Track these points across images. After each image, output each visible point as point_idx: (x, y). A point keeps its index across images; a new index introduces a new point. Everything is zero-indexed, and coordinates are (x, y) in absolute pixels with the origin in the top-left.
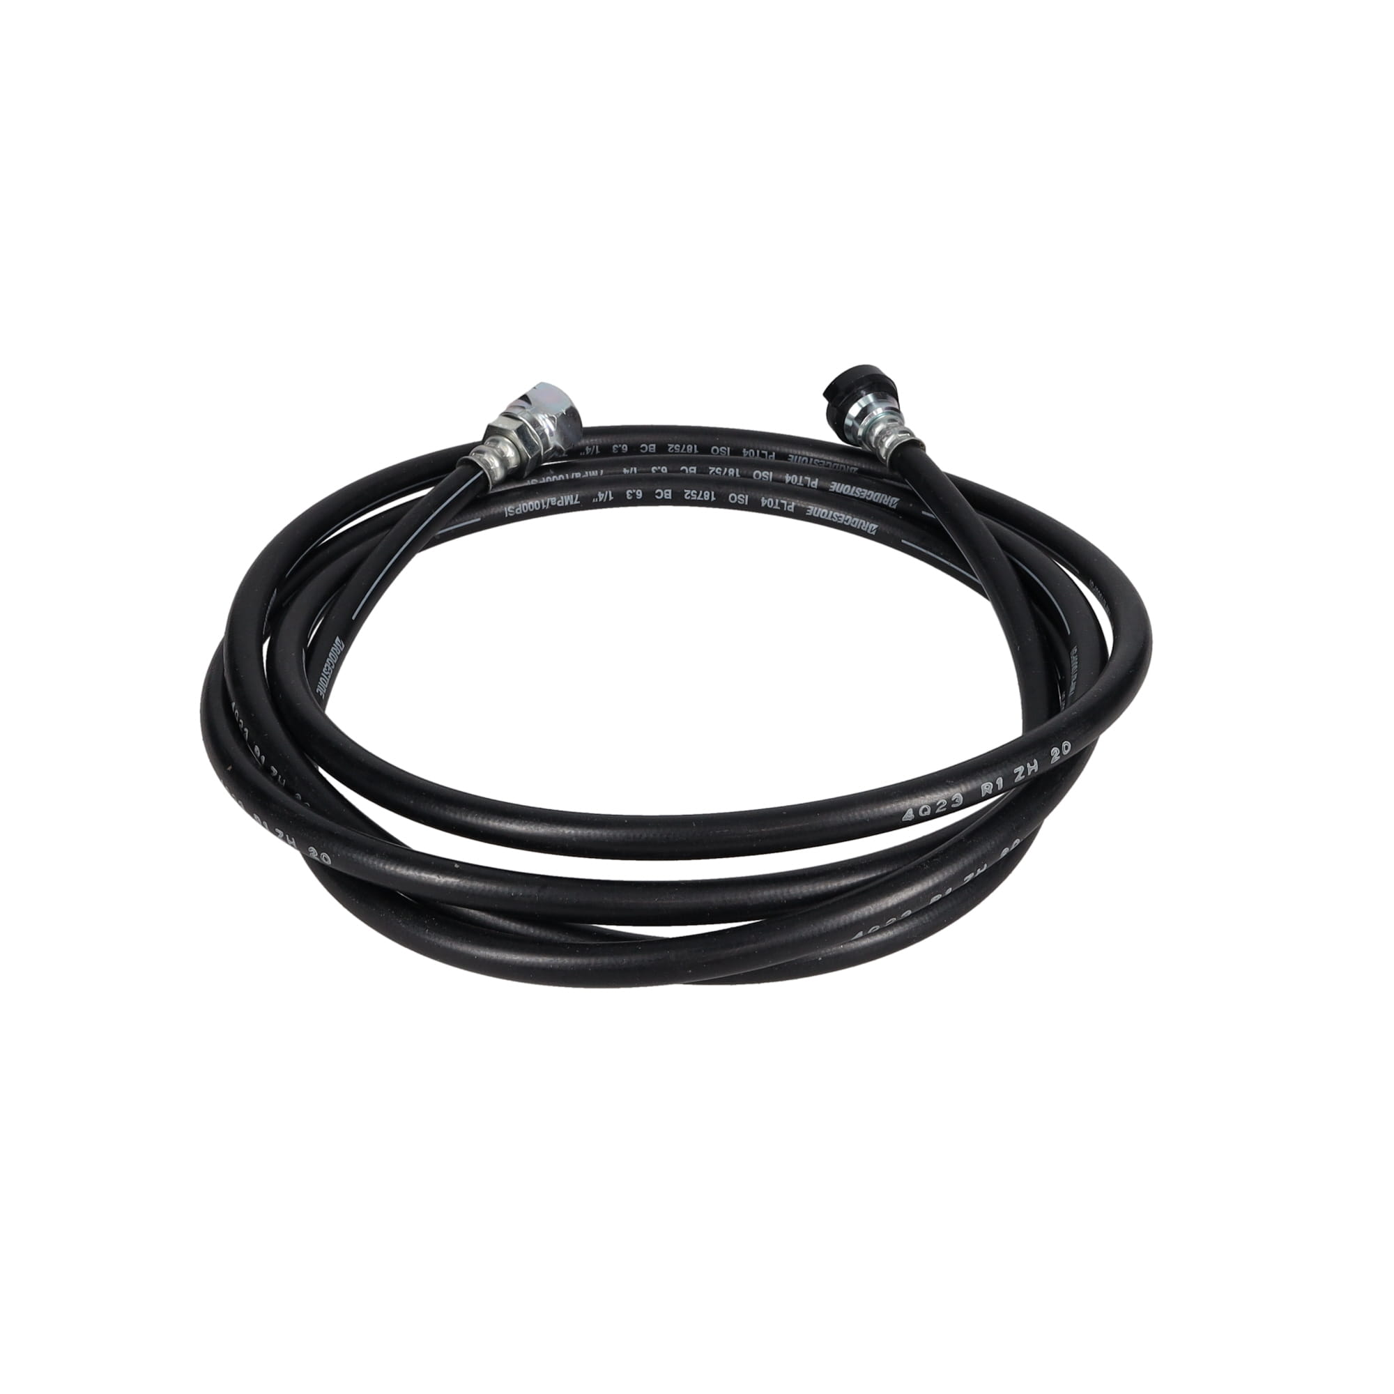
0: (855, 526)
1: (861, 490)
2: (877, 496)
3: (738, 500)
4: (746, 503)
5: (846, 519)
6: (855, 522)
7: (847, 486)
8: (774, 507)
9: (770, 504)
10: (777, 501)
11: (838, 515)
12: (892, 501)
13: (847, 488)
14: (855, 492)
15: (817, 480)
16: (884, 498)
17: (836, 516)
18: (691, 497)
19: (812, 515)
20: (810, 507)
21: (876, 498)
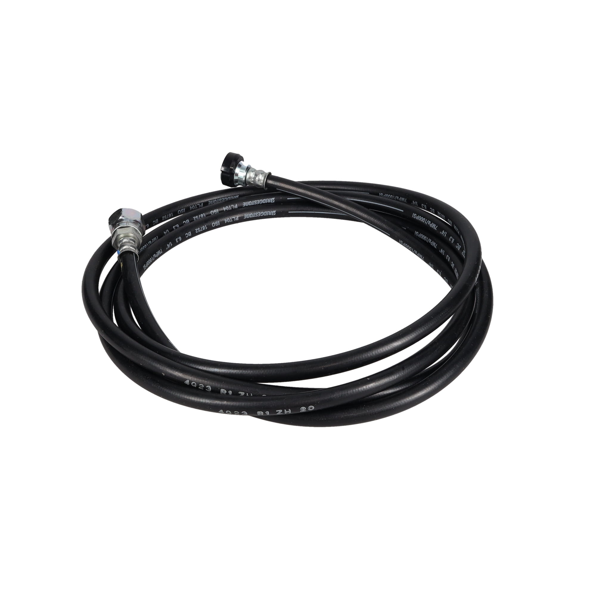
0: (266, 215)
1: (256, 201)
2: (264, 201)
3: (216, 224)
4: (219, 224)
5: (261, 214)
6: (265, 213)
7: (250, 202)
8: (231, 221)
9: (228, 221)
10: (231, 218)
11: (257, 213)
12: (272, 200)
13: (250, 203)
14: (254, 203)
15: (236, 204)
16: (268, 200)
17: (257, 214)
18: (198, 231)
19: (246, 218)
20: (245, 215)
21: (264, 202)
